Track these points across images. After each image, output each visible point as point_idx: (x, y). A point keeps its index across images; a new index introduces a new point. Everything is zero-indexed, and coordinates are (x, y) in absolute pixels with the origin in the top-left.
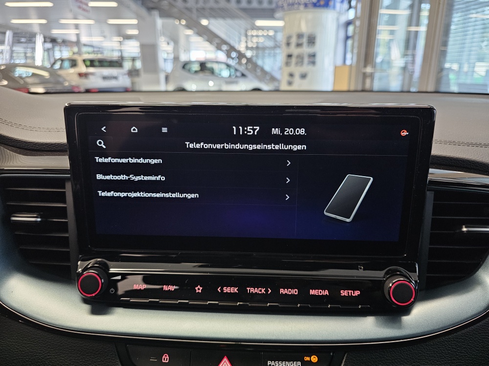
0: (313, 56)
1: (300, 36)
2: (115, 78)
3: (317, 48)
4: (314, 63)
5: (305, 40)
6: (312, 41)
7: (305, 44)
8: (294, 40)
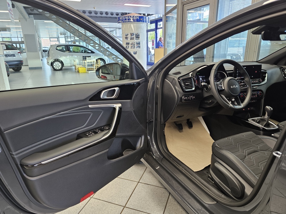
0: (139, 44)
1: (132, 34)
2: (14, 55)
3: (140, 40)
4: (139, 47)
5: (135, 36)
6: (138, 37)
7: (135, 38)
8: (129, 36)
